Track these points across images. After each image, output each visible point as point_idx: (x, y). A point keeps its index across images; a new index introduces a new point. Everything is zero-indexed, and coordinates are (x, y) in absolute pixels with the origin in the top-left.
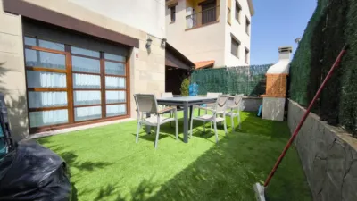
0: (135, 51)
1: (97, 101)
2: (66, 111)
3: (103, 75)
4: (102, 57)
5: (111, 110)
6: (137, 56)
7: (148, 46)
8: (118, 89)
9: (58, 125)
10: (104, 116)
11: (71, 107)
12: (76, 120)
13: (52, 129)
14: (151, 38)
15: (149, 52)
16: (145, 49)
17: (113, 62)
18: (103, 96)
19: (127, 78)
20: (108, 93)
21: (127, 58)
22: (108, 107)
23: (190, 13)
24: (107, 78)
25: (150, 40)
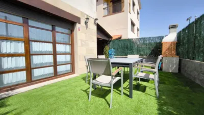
0: (78, 25)
1: (50, 63)
2: (24, 73)
3: (54, 43)
4: (53, 29)
5: (60, 69)
6: (79, 29)
7: (86, 23)
8: (65, 54)
9: (17, 85)
10: (56, 75)
11: (29, 69)
12: (33, 80)
13: (12, 90)
14: (89, 17)
15: (87, 27)
16: (85, 25)
17: (61, 33)
18: (55, 59)
19: (72, 45)
20: (58, 57)
21: (72, 31)
22: (58, 67)
23: (106, 6)
24: (58, 46)
25: (87, 19)
